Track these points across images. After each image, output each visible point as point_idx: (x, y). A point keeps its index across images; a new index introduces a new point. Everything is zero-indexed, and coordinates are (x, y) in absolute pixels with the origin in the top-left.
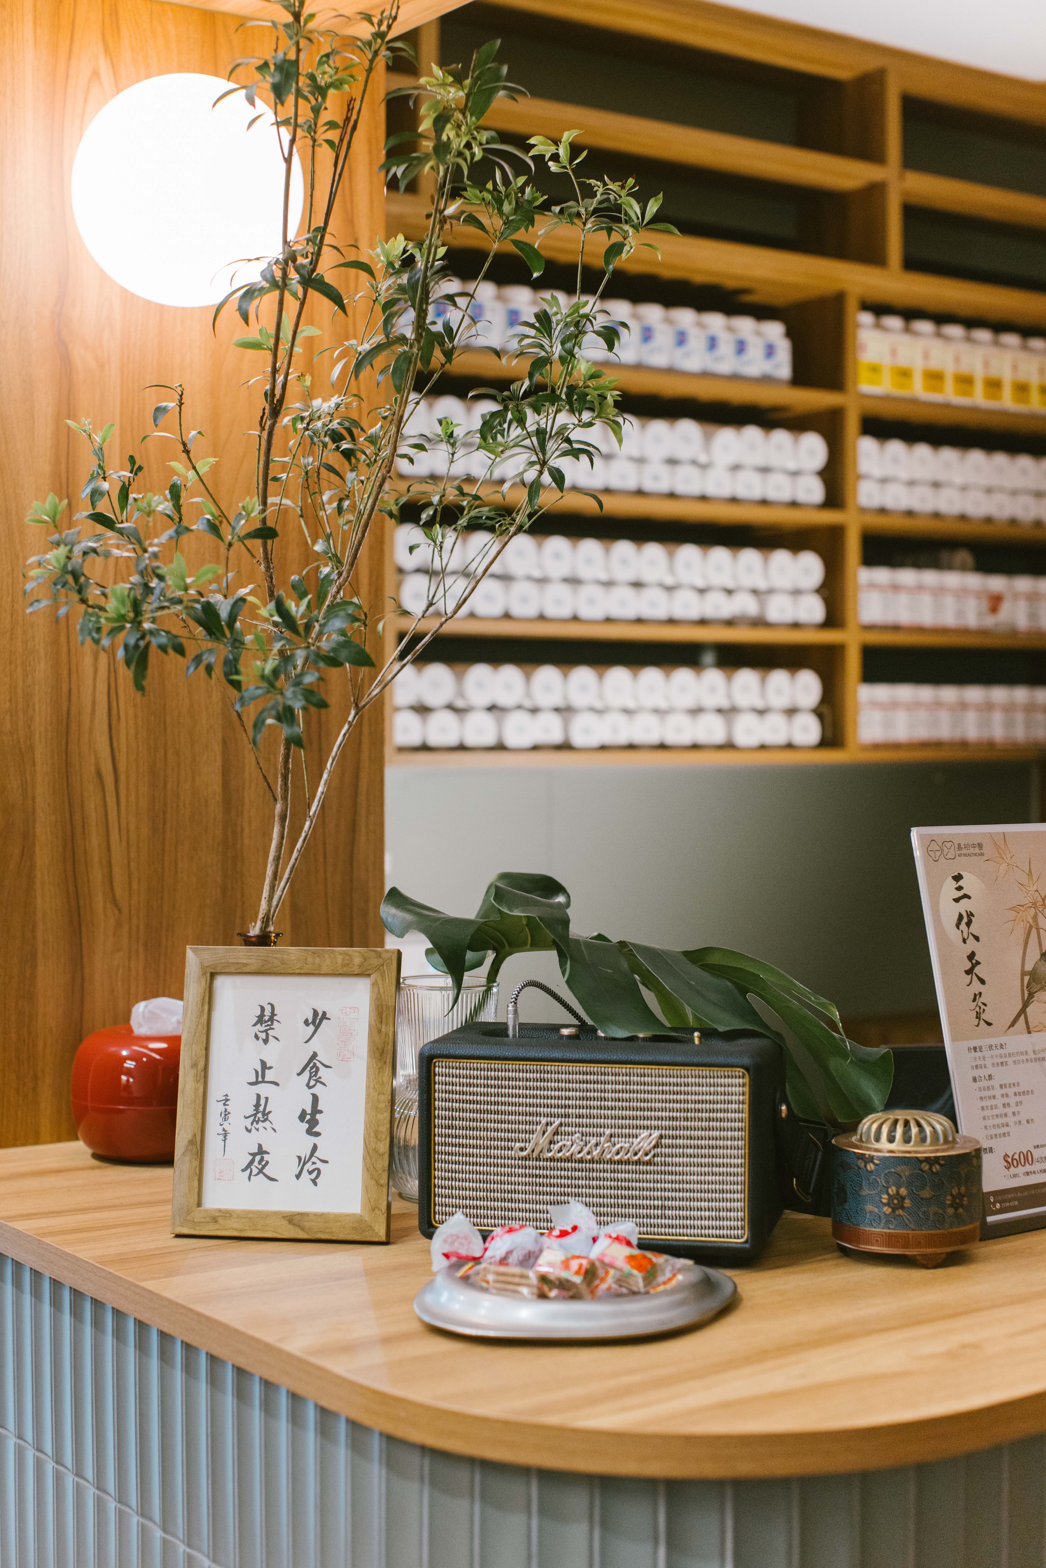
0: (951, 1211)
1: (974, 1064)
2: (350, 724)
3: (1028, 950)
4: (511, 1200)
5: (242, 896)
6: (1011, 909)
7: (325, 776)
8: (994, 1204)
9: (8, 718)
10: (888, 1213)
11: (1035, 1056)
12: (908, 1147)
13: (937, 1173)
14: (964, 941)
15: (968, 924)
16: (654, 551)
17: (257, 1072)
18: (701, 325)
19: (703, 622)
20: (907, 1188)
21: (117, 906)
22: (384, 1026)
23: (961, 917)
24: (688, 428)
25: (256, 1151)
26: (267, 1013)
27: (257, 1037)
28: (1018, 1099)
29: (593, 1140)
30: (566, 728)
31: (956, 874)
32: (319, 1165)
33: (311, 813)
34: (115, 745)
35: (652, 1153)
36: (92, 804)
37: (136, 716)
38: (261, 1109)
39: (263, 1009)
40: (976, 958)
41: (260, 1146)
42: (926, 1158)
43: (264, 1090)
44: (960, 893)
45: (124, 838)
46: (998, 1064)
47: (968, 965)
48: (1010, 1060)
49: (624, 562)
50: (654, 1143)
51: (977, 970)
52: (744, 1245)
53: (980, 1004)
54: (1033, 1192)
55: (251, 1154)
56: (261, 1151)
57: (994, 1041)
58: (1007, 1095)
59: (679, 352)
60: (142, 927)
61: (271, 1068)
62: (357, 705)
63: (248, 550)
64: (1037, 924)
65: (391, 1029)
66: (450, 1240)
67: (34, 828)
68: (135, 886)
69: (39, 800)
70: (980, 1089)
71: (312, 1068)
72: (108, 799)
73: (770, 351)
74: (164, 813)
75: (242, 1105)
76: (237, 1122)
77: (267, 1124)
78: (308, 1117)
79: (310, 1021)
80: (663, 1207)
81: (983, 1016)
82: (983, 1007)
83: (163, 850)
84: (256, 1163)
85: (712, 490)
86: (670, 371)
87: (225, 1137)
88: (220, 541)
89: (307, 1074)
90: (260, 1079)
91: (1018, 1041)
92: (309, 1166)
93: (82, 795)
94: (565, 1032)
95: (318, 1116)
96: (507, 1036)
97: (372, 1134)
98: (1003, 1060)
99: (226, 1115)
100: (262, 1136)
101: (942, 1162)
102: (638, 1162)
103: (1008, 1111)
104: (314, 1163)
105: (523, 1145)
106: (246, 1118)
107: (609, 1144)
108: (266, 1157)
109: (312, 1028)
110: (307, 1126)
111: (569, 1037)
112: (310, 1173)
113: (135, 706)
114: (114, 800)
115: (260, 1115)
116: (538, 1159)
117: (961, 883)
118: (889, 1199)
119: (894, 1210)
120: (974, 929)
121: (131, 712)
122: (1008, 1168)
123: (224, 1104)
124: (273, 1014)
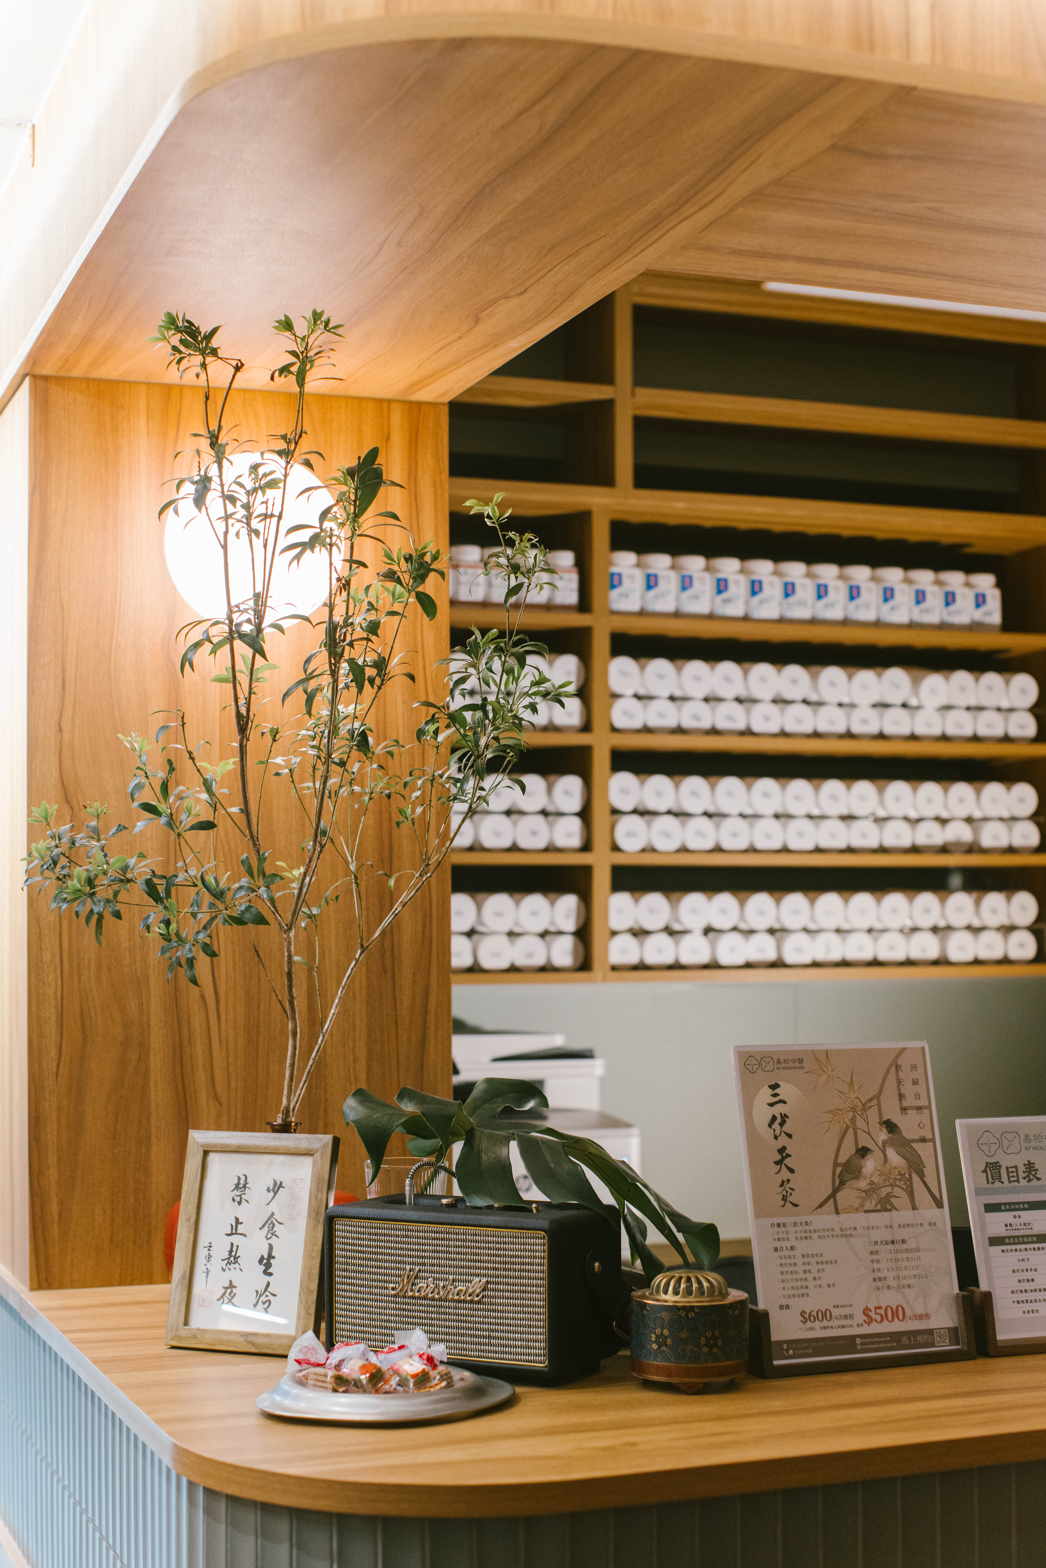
0: (705, 1349)
1: (776, 1237)
2: (357, 961)
3: (843, 1146)
4: (386, 1328)
5: (325, 1093)
6: (828, 1112)
7: (336, 1001)
8: (787, 1350)
9: (127, 954)
10: (655, 1348)
11: (842, 1233)
12: (677, 1298)
13: (692, 1319)
14: (776, 1138)
15: (782, 1124)
16: (864, 788)
17: (232, 1226)
18: (908, 581)
19: (915, 849)
20: (668, 1330)
21: (218, 1100)
22: (319, 1194)
23: (774, 1118)
24: (897, 675)
25: (228, 1285)
26: (242, 1182)
27: (234, 1200)
28: (820, 1267)
29: (441, 1284)
30: (779, 948)
31: (773, 1083)
32: (271, 1297)
33: (324, 1030)
34: (216, 974)
35: (481, 1294)
36: (197, 1020)
37: (233, 951)
38: (233, 1254)
39: (239, 1179)
40: (787, 1151)
41: (231, 1282)
42: (683, 1306)
43: (235, 1239)
44: (777, 1099)
45: (224, 1047)
46: (801, 1238)
47: (779, 1157)
48: (815, 1236)
49: (834, 798)
50: (482, 1287)
51: (786, 1161)
52: (544, 1369)
53: (788, 1189)
54: (829, 1343)
55: (224, 1288)
56: (231, 1286)
57: (798, 1219)
58: (809, 1264)
59: (886, 607)
60: (239, 1117)
61: (242, 1223)
62: (362, 946)
63: (241, 831)
64: (855, 1125)
65: (325, 1196)
66: (304, 1350)
67: (149, 1038)
68: (233, 1085)
69: (153, 1018)
70: (781, 1257)
71: (270, 1224)
72: (210, 1017)
73: (980, 600)
74: (258, 1027)
75: (221, 1251)
76: (217, 1263)
77: (236, 1265)
78: (265, 1261)
79: (271, 1188)
80: (490, 1337)
81: (789, 1199)
82: (790, 1191)
83: (257, 1056)
84: (227, 1295)
85: (920, 730)
86: (878, 624)
87: (208, 1274)
88: (171, 831)
89: (266, 1229)
90: (234, 1232)
91: (825, 1220)
92: (263, 1298)
93: (188, 1013)
94: (444, 1201)
95: (272, 1261)
96: (405, 1203)
97: (306, 1276)
98: (808, 1235)
99: (209, 1257)
100: (233, 1274)
101: (696, 1310)
102: (472, 1302)
103: (810, 1276)
104: (267, 1296)
105: (393, 1285)
106: (223, 1260)
107: (452, 1287)
108: (234, 1290)
109: (272, 1194)
110: (263, 1268)
111: (447, 1205)
112: (264, 1303)
113: (233, 943)
114: (216, 1017)
115: (232, 1259)
116: (404, 1297)
117: (776, 1091)
118: (656, 1338)
119: (659, 1347)
120: (787, 1128)
121: (230, 948)
122: (804, 1323)
123: (209, 1250)
124: (246, 1183)
